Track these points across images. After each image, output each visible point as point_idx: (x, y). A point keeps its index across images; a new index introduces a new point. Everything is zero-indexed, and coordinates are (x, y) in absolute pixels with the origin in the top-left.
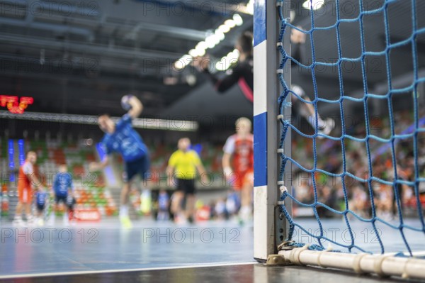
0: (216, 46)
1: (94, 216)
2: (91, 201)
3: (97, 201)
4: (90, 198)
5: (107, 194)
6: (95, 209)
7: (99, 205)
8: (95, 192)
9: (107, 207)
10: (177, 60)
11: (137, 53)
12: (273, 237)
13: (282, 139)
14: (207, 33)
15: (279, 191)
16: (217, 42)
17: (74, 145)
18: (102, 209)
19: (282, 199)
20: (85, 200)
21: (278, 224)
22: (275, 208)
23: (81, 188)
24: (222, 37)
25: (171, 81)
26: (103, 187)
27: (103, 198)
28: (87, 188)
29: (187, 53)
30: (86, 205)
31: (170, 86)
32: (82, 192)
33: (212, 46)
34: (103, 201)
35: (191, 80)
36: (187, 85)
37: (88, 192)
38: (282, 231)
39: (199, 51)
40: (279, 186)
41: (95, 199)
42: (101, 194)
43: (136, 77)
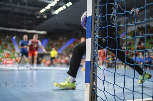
0: (54, 5)
1: (11, 62)
2: (10, 57)
3: (12, 57)
4: (10, 56)
5: (16, 55)
6: (12, 59)
7: (13, 58)
8: (12, 54)
9: (16, 59)
10: (41, 10)
11: (27, 7)
12: (91, 99)
13: (95, 69)
14: (51, 1)
15: (93, 85)
16: (55, 4)
17: (5, 38)
18: (14, 60)
19: (94, 87)
20: (8, 57)
21: (92, 95)
22: (92, 90)
23: (7, 52)
24: (56, 3)
25: (38, 17)
26: (15, 52)
27: (14, 56)
28: (9, 52)
29: (44, 8)
30: (9, 58)
31: (38, 19)
32: (7, 54)
33: (53, 5)
34: (14, 57)
35: (45, 17)
36: (44, 18)
37: (9, 54)
38: (94, 97)
39: (48, 7)
40: (93, 83)
41: (12, 56)
42: (14, 55)
43: (26, 15)
